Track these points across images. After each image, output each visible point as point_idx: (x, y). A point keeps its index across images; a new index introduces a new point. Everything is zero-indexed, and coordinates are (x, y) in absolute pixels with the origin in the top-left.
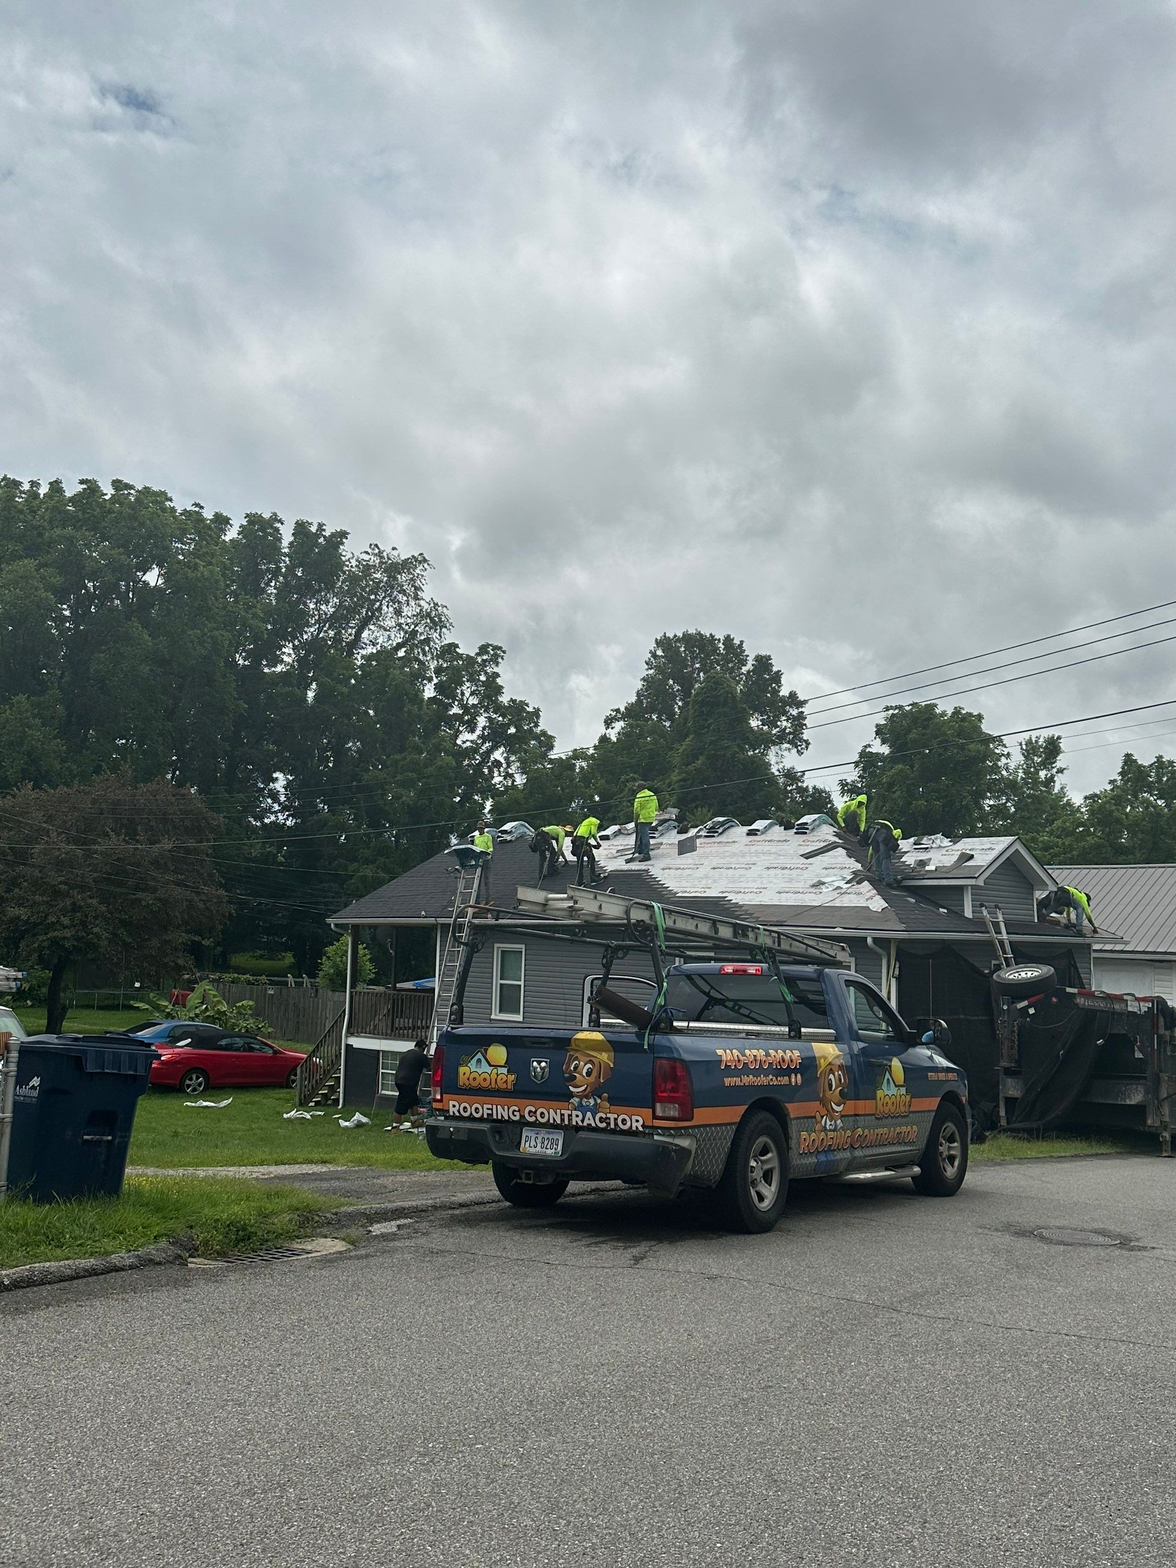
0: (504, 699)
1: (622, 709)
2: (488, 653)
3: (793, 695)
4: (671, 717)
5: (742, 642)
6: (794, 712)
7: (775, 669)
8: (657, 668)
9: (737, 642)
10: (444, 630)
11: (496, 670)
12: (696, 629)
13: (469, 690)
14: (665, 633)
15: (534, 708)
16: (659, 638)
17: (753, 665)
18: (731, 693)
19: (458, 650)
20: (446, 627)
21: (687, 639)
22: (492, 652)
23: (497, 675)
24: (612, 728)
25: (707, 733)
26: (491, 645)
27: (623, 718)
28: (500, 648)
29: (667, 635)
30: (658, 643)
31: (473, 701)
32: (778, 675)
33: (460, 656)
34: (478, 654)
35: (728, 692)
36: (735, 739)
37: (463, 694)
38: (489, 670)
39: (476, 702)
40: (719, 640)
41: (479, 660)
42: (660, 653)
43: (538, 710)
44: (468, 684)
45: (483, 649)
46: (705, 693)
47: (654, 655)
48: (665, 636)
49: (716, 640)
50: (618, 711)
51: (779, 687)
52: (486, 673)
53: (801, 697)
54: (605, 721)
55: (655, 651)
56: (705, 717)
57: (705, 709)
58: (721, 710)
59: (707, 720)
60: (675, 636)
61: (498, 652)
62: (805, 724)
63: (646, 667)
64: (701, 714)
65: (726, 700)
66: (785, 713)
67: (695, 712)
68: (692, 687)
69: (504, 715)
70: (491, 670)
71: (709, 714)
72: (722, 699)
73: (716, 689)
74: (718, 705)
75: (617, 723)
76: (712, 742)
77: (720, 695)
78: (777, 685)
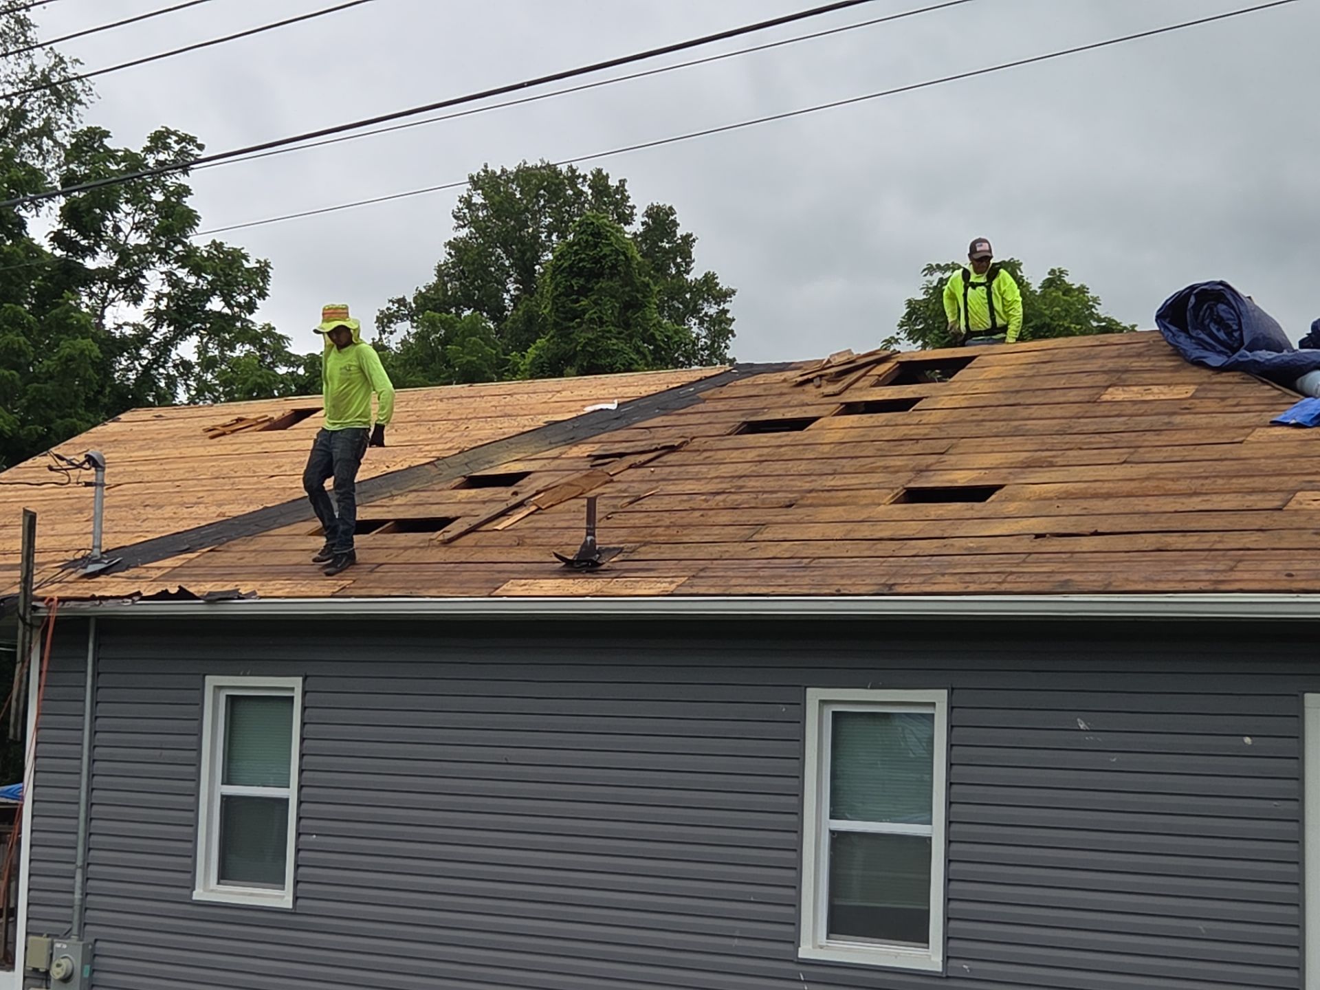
0: (199, 239)
1: (410, 299)
2: (167, 147)
3: (709, 280)
4: (497, 312)
5: (622, 182)
6: (712, 310)
7: (680, 232)
8: (474, 222)
9: (613, 182)
10: (77, 106)
11: (183, 180)
12: (542, 161)
13: (130, 219)
14: (486, 166)
15: (258, 262)
16: (475, 173)
17: (643, 224)
18: (624, 254)
19: (106, 142)
20: (80, 103)
21: (525, 175)
22: (177, 148)
23: (185, 191)
24: (391, 333)
25: (580, 325)
26: (175, 133)
27: (411, 316)
28: (192, 140)
29: (489, 169)
30: (475, 182)
31: (137, 239)
32: (688, 240)
33: (111, 154)
34: (148, 150)
35: (617, 252)
36: (631, 337)
37: (117, 229)
38: (169, 182)
39: (144, 241)
40: (585, 177)
41: (151, 161)
42: (478, 199)
43: (267, 264)
44: (126, 208)
45: (159, 140)
46: (576, 253)
47: (468, 202)
48: (486, 171)
49: (579, 176)
50: (402, 302)
51: (688, 264)
52: (164, 187)
53: (723, 284)
54: (379, 320)
55: (470, 197)
56: (574, 297)
57: (576, 283)
58: (604, 283)
59: (577, 301)
60: (503, 171)
61: (189, 148)
62: (732, 332)
63: (454, 222)
64: (569, 291)
65: (614, 267)
66: (695, 311)
67: (556, 289)
68: (536, 259)
69: (197, 270)
70: (174, 180)
71: (584, 291)
72: (607, 263)
73: (596, 245)
74: (600, 275)
75: (400, 324)
76: (589, 342)
77: (605, 256)
78: (684, 260)
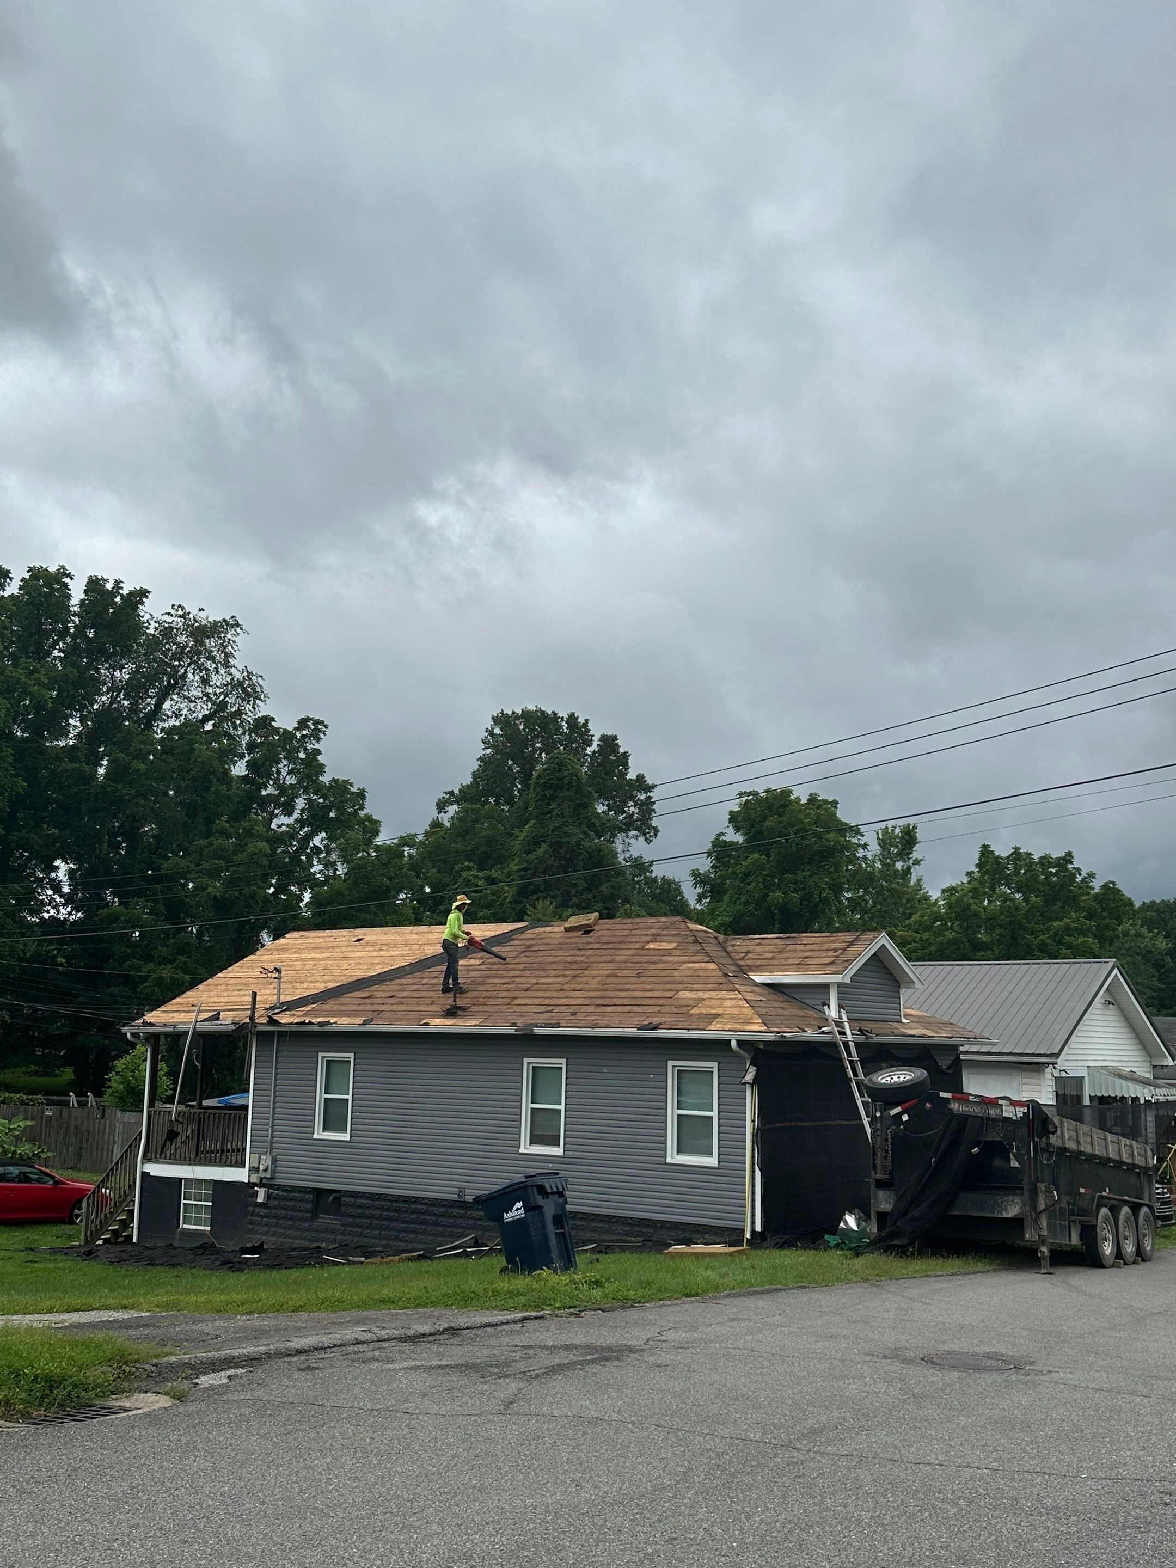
0: (326, 779)
1: (456, 791)
2: (308, 727)
3: (640, 778)
4: (510, 801)
5: (587, 721)
6: (642, 797)
7: (622, 750)
8: (492, 747)
9: (581, 721)
10: (257, 701)
11: (317, 746)
12: (536, 706)
13: (286, 768)
14: (502, 710)
15: (359, 789)
16: (496, 715)
17: (598, 745)
18: (576, 775)
19: (273, 723)
20: (260, 699)
21: (526, 715)
22: (312, 727)
23: (318, 752)
24: (445, 812)
25: (550, 818)
26: (312, 719)
27: (457, 802)
28: (321, 723)
29: (505, 712)
30: (496, 720)
31: (291, 780)
32: (626, 755)
33: (277, 730)
34: (296, 729)
35: (572, 775)
36: (580, 824)
37: (279, 772)
38: (309, 746)
39: (294, 781)
40: (562, 718)
41: (298, 735)
42: (497, 731)
43: (364, 790)
44: (285, 762)
45: (303, 723)
46: (548, 775)
47: (491, 733)
48: (503, 713)
49: (559, 718)
50: (451, 793)
51: (626, 769)
52: (306, 749)
53: (650, 781)
54: (437, 804)
55: (492, 729)
56: (547, 801)
57: (548, 793)
58: (565, 793)
59: (549, 804)
60: (513, 713)
61: (320, 727)
62: (654, 810)
63: (483, 746)
64: (543, 798)
65: (570, 783)
66: (632, 798)
67: (536, 796)
68: (533, 768)
69: (324, 797)
70: (312, 746)
71: (553, 798)
72: (566, 781)
73: (560, 770)
74: (561, 788)
75: (450, 807)
76: (555, 829)
77: (564, 777)
78: (624, 767)
